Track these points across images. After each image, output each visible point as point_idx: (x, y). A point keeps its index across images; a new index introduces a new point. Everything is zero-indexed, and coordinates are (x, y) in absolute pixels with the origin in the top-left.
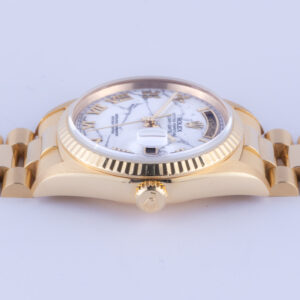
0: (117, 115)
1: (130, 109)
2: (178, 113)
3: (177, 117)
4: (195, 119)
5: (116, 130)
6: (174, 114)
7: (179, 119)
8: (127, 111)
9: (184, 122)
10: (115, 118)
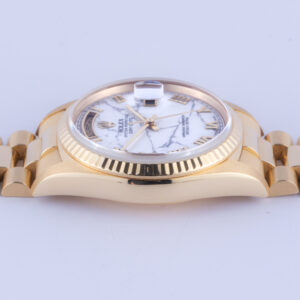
0: (184, 135)
1: (171, 142)
2: (122, 137)
3: (123, 134)
4: (105, 131)
5: (184, 121)
6: (126, 136)
7: (120, 131)
8: (173, 139)
9: (116, 128)
10: (185, 133)
